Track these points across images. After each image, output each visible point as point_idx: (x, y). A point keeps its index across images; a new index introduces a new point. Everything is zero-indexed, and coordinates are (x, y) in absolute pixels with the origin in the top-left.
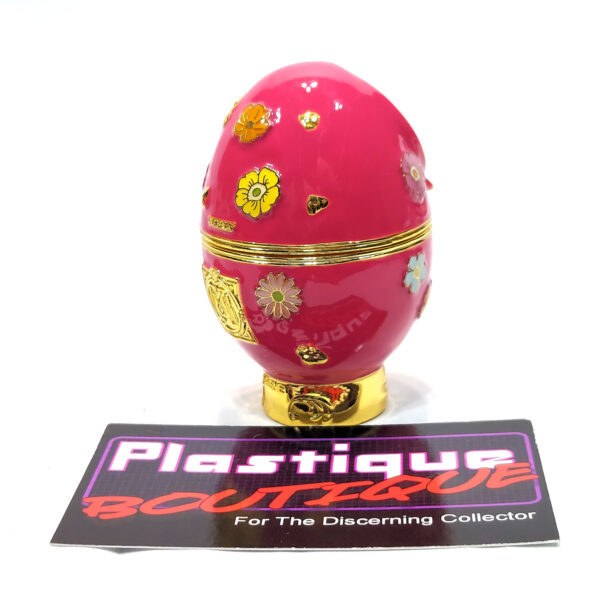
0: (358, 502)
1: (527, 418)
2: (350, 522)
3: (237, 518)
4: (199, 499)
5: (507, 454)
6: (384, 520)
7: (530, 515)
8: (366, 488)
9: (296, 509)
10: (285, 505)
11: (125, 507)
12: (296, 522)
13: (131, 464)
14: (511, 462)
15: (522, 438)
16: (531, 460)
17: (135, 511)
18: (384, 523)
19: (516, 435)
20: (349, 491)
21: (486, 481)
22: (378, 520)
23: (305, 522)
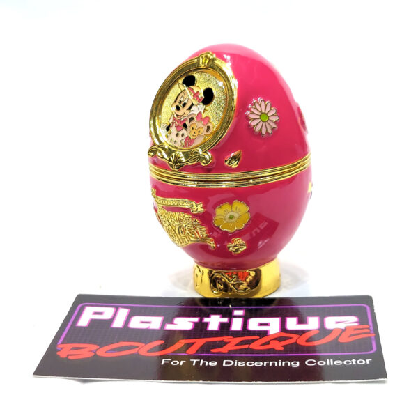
0: (248, 351)
1: (370, 295)
2: (242, 364)
3: (163, 360)
4: (137, 347)
5: (354, 319)
6: (265, 363)
7: (368, 361)
8: (254, 341)
9: (204, 355)
10: (197, 352)
11: (86, 351)
12: (204, 364)
13: (92, 322)
14: (356, 324)
15: (365, 308)
16: (371, 324)
17: (93, 354)
18: (265, 365)
19: (361, 306)
20: (242, 343)
21: (338, 338)
22: (261, 363)
23: (210, 364)
